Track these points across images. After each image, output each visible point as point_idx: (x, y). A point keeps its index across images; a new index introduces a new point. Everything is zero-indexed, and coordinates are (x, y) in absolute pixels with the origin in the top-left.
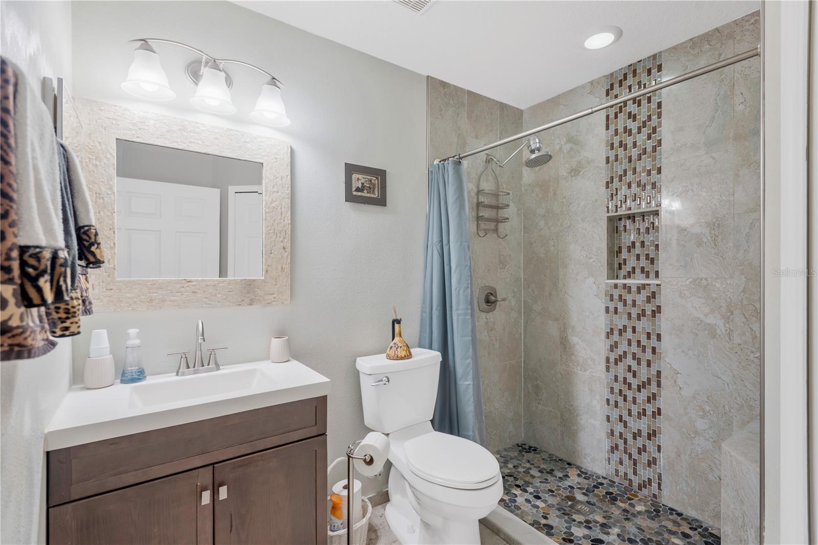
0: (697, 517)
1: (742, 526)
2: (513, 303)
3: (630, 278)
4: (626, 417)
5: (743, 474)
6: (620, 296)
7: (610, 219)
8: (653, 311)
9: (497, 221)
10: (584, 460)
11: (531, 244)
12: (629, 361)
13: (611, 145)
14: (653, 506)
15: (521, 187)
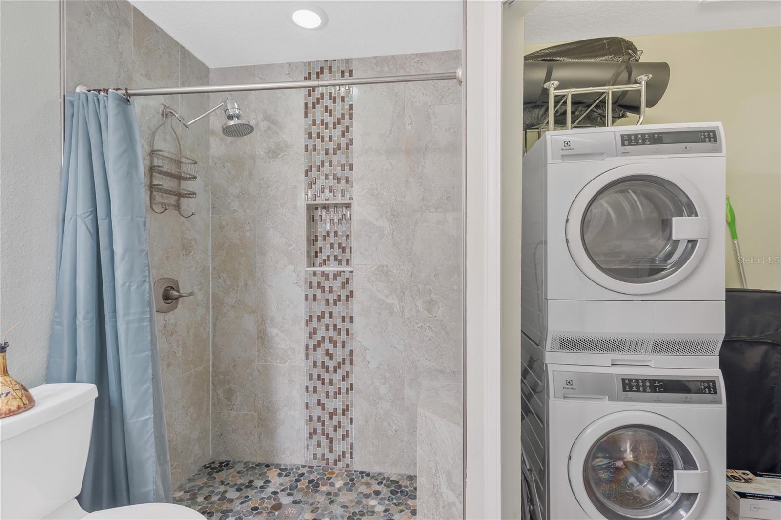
0: (380, 471)
1: (435, 473)
2: (200, 296)
3: (325, 265)
4: (324, 400)
5: (436, 429)
6: (319, 283)
7: (309, 207)
8: (347, 296)
9: (180, 195)
10: (283, 456)
11: (222, 227)
12: (327, 345)
13: (309, 134)
14: (348, 477)
15: (209, 160)
